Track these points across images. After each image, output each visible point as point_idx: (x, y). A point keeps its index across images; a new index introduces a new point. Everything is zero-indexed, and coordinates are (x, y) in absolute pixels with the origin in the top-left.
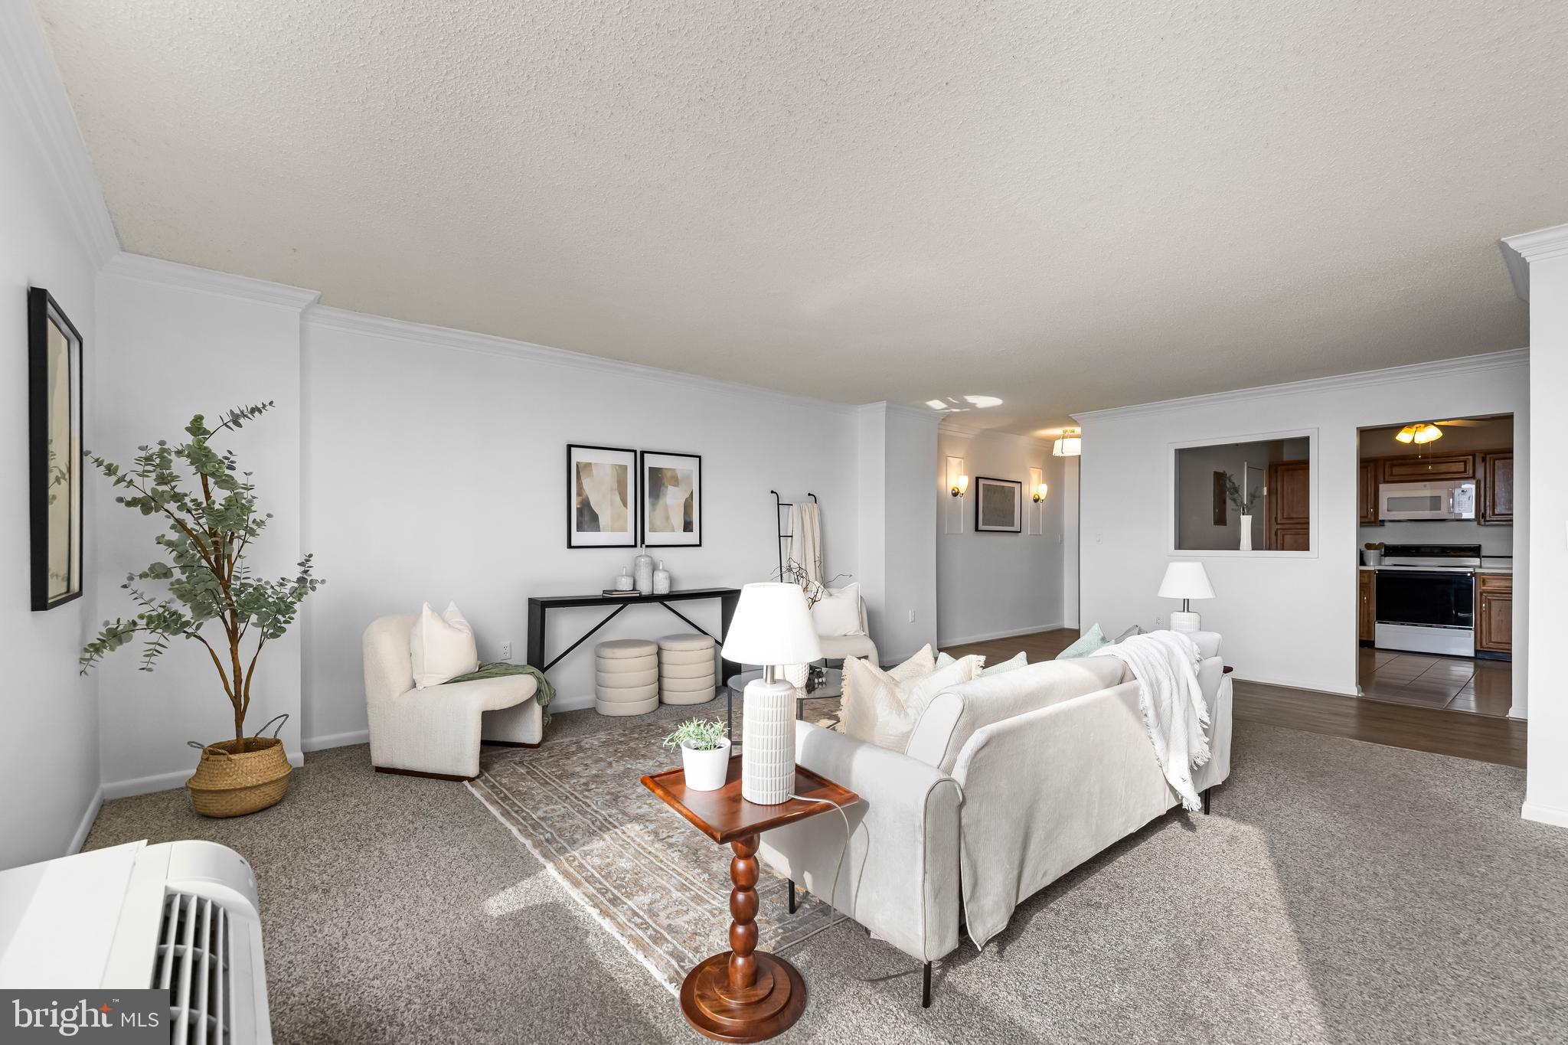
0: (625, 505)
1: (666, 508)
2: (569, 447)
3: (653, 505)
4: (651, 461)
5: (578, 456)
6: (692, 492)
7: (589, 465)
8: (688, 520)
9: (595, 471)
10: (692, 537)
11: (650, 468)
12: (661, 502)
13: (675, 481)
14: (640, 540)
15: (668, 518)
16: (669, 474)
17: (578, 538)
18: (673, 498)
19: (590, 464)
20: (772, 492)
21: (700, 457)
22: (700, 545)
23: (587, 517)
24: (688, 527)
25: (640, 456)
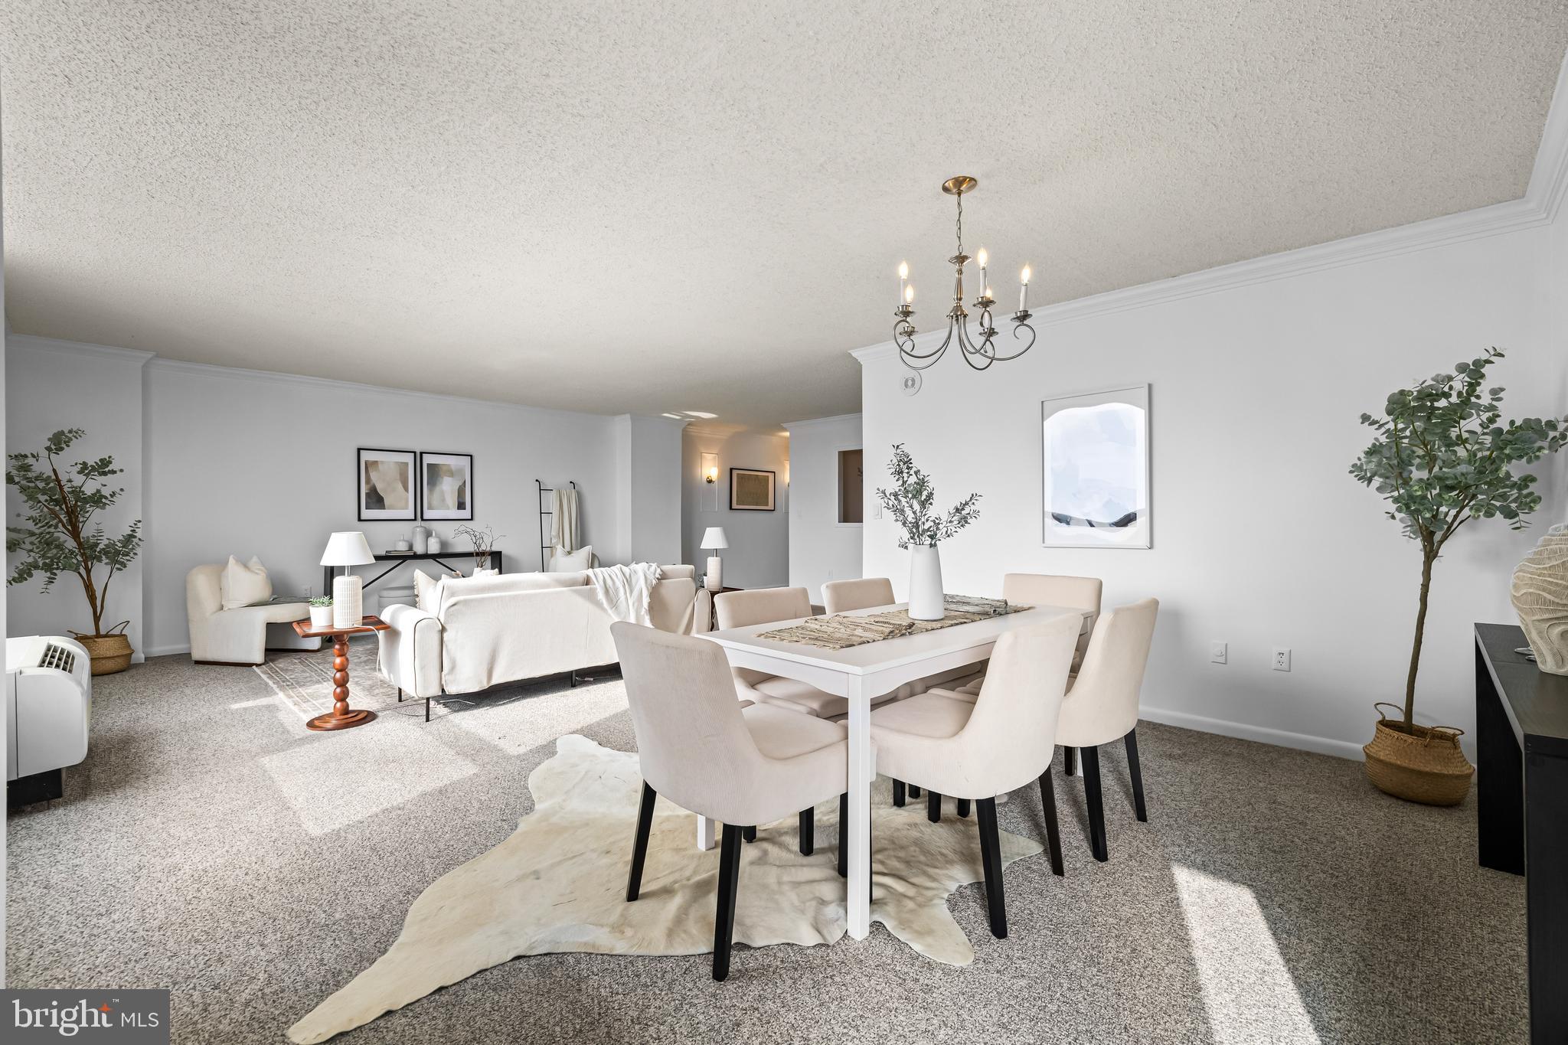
0: (406, 489)
1: (442, 493)
2: (359, 450)
3: (431, 490)
4: (428, 459)
5: (366, 456)
6: (465, 482)
7: (375, 463)
8: (461, 501)
9: (380, 466)
10: (466, 514)
11: (428, 464)
12: (437, 489)
13: (451, 473)
14: (419, 515)
15: (443, 500)
16: (444, 468)
17: (367, 514)
18: (448, 487)
19: (377, 462)
20: (537, 480)
21: (471, 456)
22: (472, 519)
23: (376, 499)
24: (461, 506)
25: (419, 456)
